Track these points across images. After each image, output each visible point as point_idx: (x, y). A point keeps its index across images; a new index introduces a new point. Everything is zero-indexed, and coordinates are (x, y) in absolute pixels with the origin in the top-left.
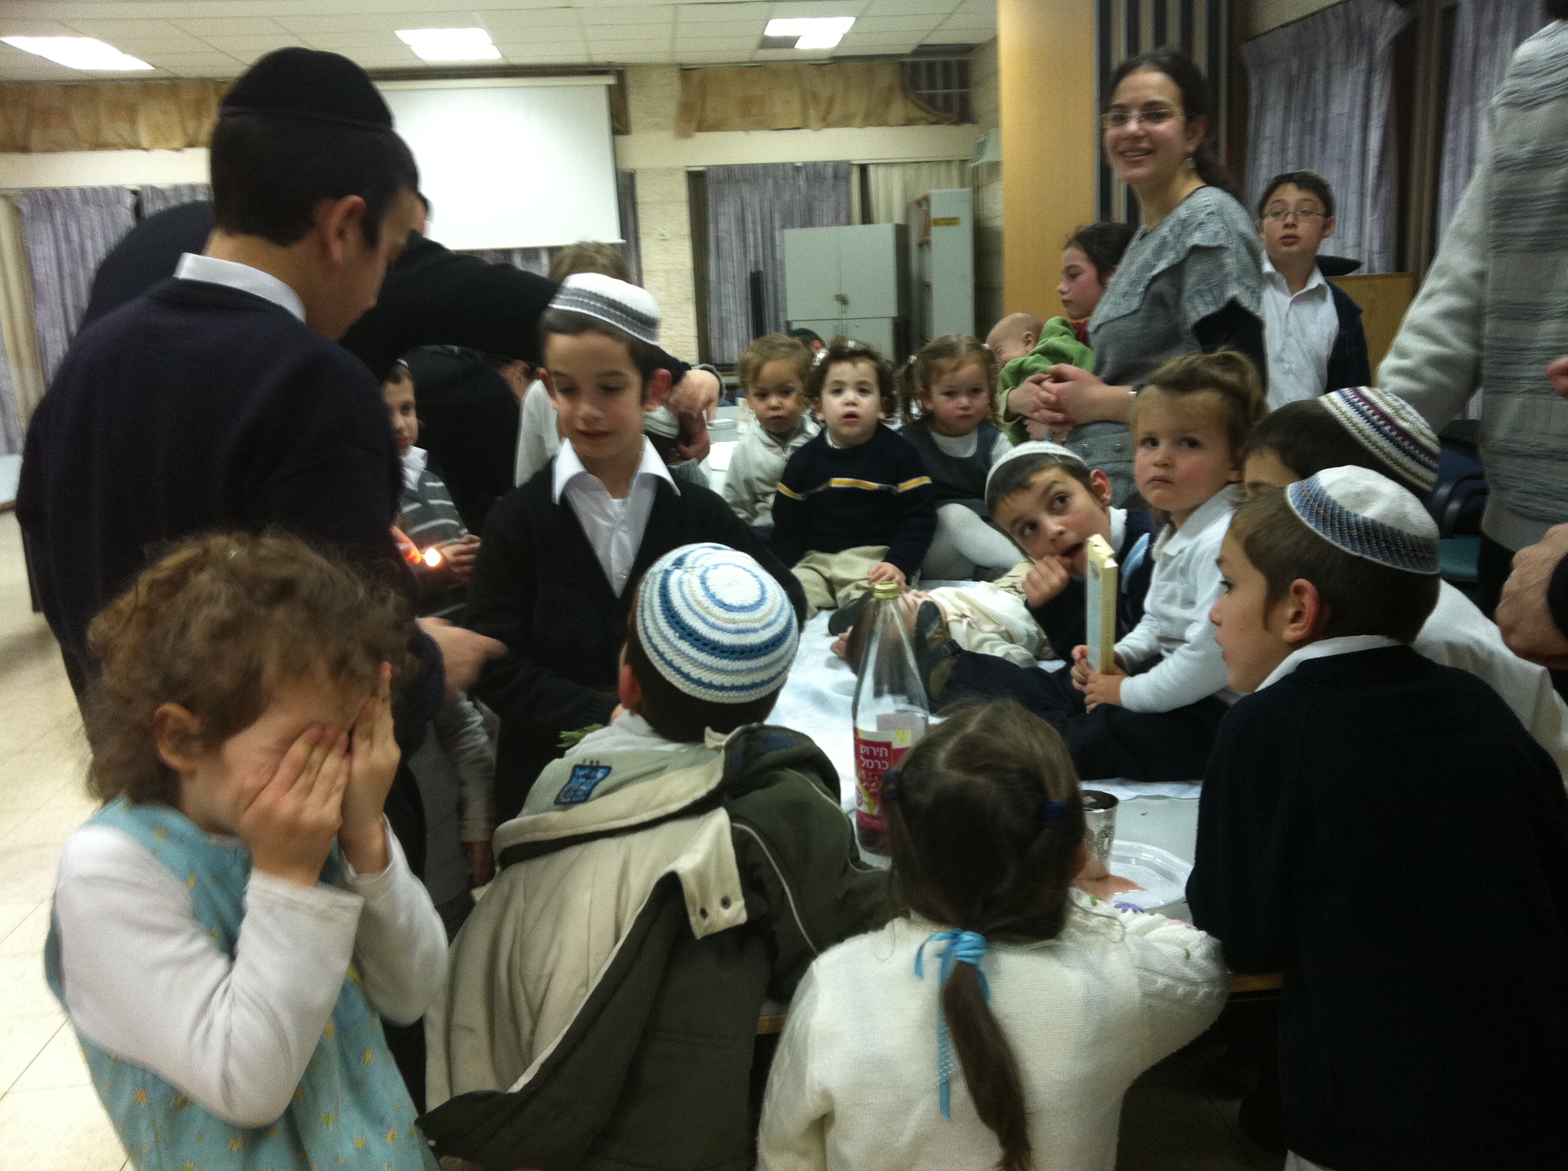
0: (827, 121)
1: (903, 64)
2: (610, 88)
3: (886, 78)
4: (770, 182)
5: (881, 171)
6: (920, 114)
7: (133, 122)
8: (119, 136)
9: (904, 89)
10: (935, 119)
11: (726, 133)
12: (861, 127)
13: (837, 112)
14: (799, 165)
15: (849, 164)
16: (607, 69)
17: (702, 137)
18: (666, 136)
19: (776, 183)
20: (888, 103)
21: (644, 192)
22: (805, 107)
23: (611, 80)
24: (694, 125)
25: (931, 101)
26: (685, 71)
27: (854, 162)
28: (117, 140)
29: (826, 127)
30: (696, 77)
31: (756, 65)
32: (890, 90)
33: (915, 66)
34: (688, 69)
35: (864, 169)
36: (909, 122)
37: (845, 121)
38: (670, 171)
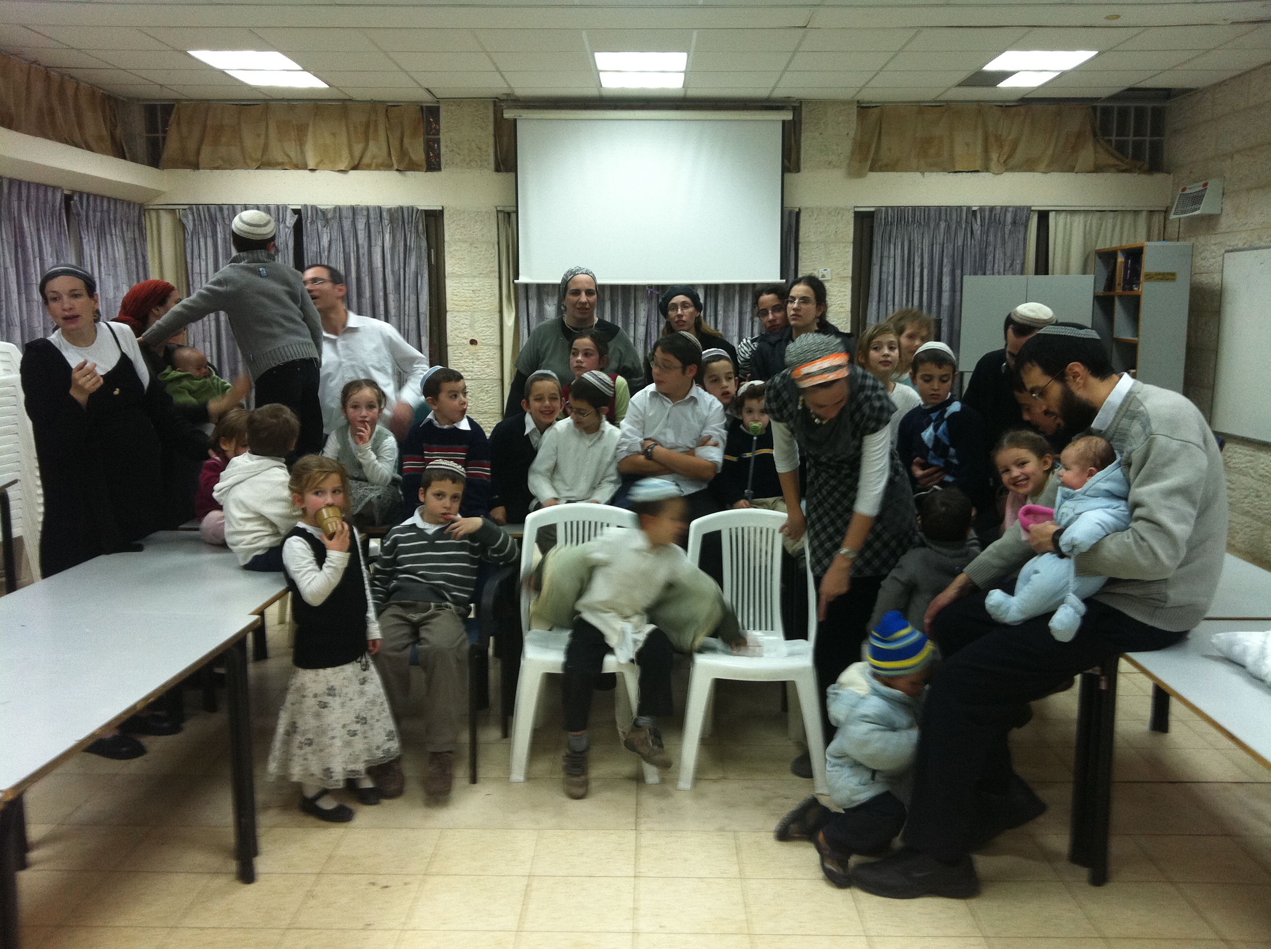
0: (1008, 166)
1: (1094, 108)
2: (784, 122)
3: (1075, 122)
4: (943, 225)
5: (1062, 218)
6: (1112, 161)
7: (301, 143)
8: (289, 156)
9: (1095, 135)
10: (1124, 167)
11: (899, 174)
12: (1046, 173)
13: (1020, 155)
14: (974, 208)
15: (1029, 209)
16: (784, 104)
17: (875, 177)
18: (837, 175)
19: (949, 227)
20: (1075, 149)
21: (808, 231)
22: (986, 150)
23: (788, 116)
24: (869, 162)
25: (1121, 148)
26: (863, 108)
27: (1033, 208)
28: (286, 160)
29: (1007, 170)
30: (874, 114)
31: (938, 104)
32: (1079, 135)
33: (1106, 111)
34: (869, 107)
35: (1043, 216)
36: (1098, 169)
37: (1029, 166)
38: (838, 211)
